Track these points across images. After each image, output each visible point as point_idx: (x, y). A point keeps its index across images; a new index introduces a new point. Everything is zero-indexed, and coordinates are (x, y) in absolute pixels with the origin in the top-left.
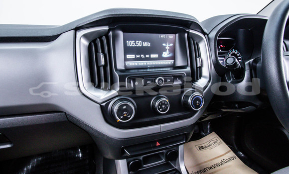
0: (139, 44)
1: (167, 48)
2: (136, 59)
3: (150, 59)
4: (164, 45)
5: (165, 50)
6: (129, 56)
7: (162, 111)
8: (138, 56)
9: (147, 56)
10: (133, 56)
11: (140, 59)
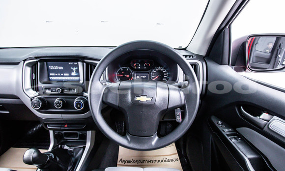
0: (56, 68)
1: (74, 70)
2: (55, 76)
3: (64, 76)
4: (72, 68)
5: (73, 71)
6: (51, 74)
7: (58, 107)
8: (56, 74)
9: (62, 74)
10: (53, 74)
11: (58, 76)
